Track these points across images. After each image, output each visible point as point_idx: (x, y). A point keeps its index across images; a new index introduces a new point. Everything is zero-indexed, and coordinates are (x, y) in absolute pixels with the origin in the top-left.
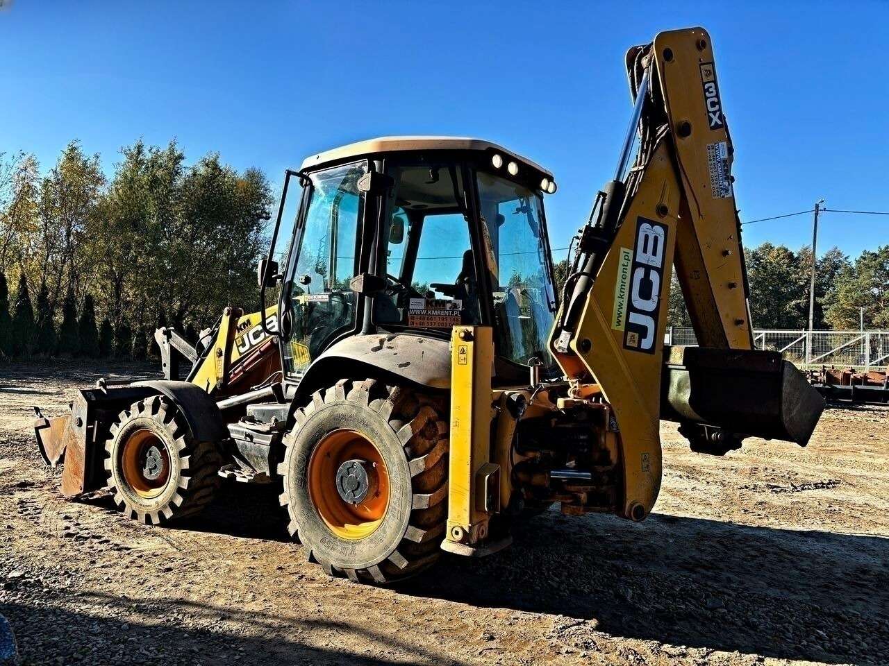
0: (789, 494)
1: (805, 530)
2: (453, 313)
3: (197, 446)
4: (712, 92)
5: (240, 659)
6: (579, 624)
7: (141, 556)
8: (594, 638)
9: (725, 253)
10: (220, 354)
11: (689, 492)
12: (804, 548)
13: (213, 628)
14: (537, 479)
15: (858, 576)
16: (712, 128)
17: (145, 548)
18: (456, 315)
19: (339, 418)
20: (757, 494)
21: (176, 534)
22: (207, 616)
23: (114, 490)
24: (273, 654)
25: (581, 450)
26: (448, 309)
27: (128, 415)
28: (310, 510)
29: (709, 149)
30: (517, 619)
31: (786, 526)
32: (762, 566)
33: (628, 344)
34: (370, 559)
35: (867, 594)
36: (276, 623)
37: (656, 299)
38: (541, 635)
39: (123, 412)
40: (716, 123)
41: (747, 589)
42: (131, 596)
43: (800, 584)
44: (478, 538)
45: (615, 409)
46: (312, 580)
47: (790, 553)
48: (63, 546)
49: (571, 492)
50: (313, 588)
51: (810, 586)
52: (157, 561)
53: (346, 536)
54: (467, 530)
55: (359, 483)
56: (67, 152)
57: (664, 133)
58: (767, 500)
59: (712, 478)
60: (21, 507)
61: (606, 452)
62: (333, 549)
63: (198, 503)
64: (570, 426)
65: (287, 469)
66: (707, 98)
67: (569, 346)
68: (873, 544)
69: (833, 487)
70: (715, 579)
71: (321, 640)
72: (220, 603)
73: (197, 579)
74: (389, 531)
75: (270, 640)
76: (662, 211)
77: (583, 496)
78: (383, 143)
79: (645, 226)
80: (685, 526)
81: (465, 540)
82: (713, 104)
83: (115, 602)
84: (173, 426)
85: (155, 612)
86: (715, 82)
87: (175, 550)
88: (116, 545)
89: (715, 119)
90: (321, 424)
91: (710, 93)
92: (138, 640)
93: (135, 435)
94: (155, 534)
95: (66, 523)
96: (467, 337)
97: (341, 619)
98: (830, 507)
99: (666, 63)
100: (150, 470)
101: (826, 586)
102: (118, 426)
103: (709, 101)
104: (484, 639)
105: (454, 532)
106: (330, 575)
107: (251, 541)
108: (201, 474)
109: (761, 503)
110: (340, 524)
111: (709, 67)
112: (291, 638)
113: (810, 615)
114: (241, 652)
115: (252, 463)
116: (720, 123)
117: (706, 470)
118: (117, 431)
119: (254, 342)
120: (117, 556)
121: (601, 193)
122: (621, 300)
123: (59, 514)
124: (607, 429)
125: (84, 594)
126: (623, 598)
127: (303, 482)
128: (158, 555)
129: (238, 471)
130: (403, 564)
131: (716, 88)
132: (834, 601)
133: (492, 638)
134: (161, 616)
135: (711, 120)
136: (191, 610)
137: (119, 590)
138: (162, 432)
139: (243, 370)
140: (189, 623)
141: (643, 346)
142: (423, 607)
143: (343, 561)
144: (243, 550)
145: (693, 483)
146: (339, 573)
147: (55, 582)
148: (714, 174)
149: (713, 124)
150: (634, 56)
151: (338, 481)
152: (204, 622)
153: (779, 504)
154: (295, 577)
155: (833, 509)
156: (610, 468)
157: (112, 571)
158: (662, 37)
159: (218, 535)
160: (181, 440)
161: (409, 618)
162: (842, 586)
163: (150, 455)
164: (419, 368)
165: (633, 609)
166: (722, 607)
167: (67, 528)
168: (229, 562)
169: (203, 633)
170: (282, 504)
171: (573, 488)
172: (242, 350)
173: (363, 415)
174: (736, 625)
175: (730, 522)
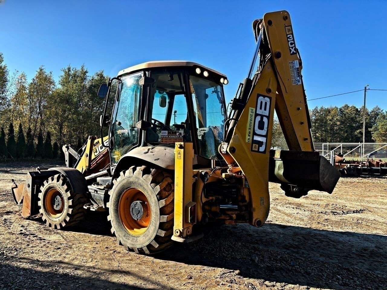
0: (341, 215)
1: (344, 231)
2: (179, 137)
3: (75, 195)
4: (291, 39)
5: (78, 287)
6: (231, 272)
7: (49, 243)
8: (235, 278)
9: (299, 109)
10: (87, 156)
11: (295, 215)
12: (341, 239)
13: (70, 273)
14: (214, 209)
15: (362, 252)
16: (291, 54)
17: (51, 239)
18: (181, 138)
19: (131, 183)
20: (326, 216)
21: (66, 233)
22: (69, 268)
23: (42, 214)
24: (93, 284)
25: (233, 196)
26: (177, 135)
27: (47, 182)
28: (119, 223)
29: (290, 63)
30: (204, 270)
31: (335, 230)
32: (319, 247)
33: (253, 149)
34: (143, 244)
35: (364, 260)
36: (98, 271)
37: (266, 130)
38: (213, 277)
39: (45, 181)
40: (293, 52)
41: (310, 257)
42: (40, 260)
43: (335, 255)
44: (187, 235)
45: (247, 177)
46: (119, 253)
47: (333, 241)
48: (17, 238)
49: (228, 214)
50: (119, 256)
51: (339, 256)
52: (55, 244)
53: (134, 234)
54: (181, 231)
55: (139, 211)
56: (39, 71)
57: (270, 57)
58: (329, 218)
59: (307, 209)
60: (4, 222)
61: (244, 197)
62: (128, 239)
63: (77, 220)
64: (227, 185)
65: (110, 205)
66: (288, 41)
67: (226, 151)
68: (373, 238)
69: (361, 212)
70: (297, 253)
71: (116, 279)
72: (76, 262)
73: (70, 253)
74: (151, 231)
75: (94, 279)
76: (269, 91)
77: (234, 216)
78: (149, 64)
79: (261, 98)
80: (289, 229)
81: (181, 236)
82: (291, 44)
83: (33, 262)
84: (65, 187)
85: (48, 266)
86: (292, 34)
87: (64, 240)
88: (40, 238)
89: (293, 50)
90: (123, 185)
91: (290, 39)
92: (38, 278)
93: (50, 191)
94: (58, 233)
95: (22, 229)
96: (181, 147)
97: (128, 270)
98: (357, 221)
99: (269, 26)
100: (57, 206)
101: (346, 256)
102: (43, 187)
103: (289, 43)
104: (187, 278)
105: (176, 232)
106: (128, 251)
107: (97, 236)
108: (77, 207)
109: (326, 220)
110: (132, 228)
111: (289, 27)
112: (103, 278)
113: (336, 269)
114: (80, 283)
115: (97, 203)
116: (295, 52)
117: (306, 205)
118: (43, 189)
119: (101, 151)
120: (39, 242)
121: (241, 84)
122: (250, 130)
123: (19, 224)
124: (244, 186)
125: (21, 258)
126: (253, 261)
127: (117, 211)
128: (56, 242)
129: (91, 206)
130: (157, 246)
131: (293, 37)
132: (349, 263)
133: (191, 278)
134: (50, 268)
135: (291, 51)
136: (63, 265)
137: (35, 257)
138: (61, 189)
139: (96, 163)
140: (61, 271)
141: (260, 150)
142: (164, 264)
143: (133, 245)
144: (93, 240)
145: (298, 211)
146: (131, 250)
147: (10, 253)
148: (293, 74)
149: (292, 52)
150: (256, 24)
151: (131, 210)
152: (68, 271)
153: (335, 220)
154: (112, 252)
155: (358, 222)
156: (246, 203)
157: (35, 249)
158: (267, 15)
159: (84, 233)
160: (69, 193)
161: (157, 269)
162: (354, 256)
163: (57, 199)
164: (163, 161)
165: (257, 266)
166: (297, 265)
167: (21, 230)
168: (86, 245)
169: (66, 275)
170: (108, 220)
171: (229, 213)
172: (96, 154)
173: (140, 181)
174: (301, 273)
175: (310, 228)
